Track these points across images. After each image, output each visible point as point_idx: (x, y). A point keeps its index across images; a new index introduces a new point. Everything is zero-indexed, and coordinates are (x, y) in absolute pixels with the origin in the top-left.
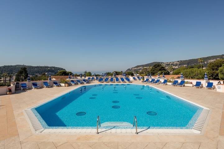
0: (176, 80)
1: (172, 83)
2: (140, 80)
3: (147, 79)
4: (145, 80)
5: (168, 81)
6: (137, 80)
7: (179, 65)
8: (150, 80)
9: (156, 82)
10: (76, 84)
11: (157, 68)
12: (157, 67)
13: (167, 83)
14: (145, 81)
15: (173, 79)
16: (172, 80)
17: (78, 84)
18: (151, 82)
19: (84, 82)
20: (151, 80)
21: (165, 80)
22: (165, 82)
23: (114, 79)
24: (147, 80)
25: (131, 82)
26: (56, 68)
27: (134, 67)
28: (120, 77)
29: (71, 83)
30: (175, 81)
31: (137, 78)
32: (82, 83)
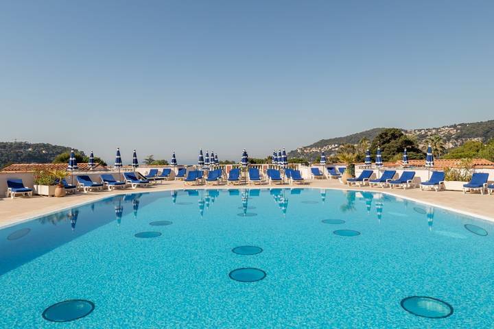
0: (478, 171)
1: (467, 183)
2: (336, 176)
3: (364, 172)
4: (358, 175)
5: (449, 174)
6: (325, 178)
7: (457, 140)
8: (378, 174)
9: (403, 181)
10: (99, 188)
11: (390, 144)
12: (388, 141)
13: (445, 182)
14: (360, 179)
15: (467, 168)
16: (463, 172)
17: (105, 189)
18: (382, 180)
19: (128, 181)
20: (381, 174)
21: (435, 173)
22: (437, 178)
23: (243, 174)
24: (367, 175)
25: (306, 184)
26: (55, 147)
27: (311, 147)
28: (265, 167)
29: (81, 185)
30: (475, 175)
31: (326, 172)
32: (120, 186)
